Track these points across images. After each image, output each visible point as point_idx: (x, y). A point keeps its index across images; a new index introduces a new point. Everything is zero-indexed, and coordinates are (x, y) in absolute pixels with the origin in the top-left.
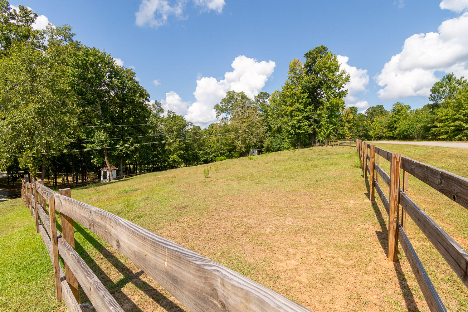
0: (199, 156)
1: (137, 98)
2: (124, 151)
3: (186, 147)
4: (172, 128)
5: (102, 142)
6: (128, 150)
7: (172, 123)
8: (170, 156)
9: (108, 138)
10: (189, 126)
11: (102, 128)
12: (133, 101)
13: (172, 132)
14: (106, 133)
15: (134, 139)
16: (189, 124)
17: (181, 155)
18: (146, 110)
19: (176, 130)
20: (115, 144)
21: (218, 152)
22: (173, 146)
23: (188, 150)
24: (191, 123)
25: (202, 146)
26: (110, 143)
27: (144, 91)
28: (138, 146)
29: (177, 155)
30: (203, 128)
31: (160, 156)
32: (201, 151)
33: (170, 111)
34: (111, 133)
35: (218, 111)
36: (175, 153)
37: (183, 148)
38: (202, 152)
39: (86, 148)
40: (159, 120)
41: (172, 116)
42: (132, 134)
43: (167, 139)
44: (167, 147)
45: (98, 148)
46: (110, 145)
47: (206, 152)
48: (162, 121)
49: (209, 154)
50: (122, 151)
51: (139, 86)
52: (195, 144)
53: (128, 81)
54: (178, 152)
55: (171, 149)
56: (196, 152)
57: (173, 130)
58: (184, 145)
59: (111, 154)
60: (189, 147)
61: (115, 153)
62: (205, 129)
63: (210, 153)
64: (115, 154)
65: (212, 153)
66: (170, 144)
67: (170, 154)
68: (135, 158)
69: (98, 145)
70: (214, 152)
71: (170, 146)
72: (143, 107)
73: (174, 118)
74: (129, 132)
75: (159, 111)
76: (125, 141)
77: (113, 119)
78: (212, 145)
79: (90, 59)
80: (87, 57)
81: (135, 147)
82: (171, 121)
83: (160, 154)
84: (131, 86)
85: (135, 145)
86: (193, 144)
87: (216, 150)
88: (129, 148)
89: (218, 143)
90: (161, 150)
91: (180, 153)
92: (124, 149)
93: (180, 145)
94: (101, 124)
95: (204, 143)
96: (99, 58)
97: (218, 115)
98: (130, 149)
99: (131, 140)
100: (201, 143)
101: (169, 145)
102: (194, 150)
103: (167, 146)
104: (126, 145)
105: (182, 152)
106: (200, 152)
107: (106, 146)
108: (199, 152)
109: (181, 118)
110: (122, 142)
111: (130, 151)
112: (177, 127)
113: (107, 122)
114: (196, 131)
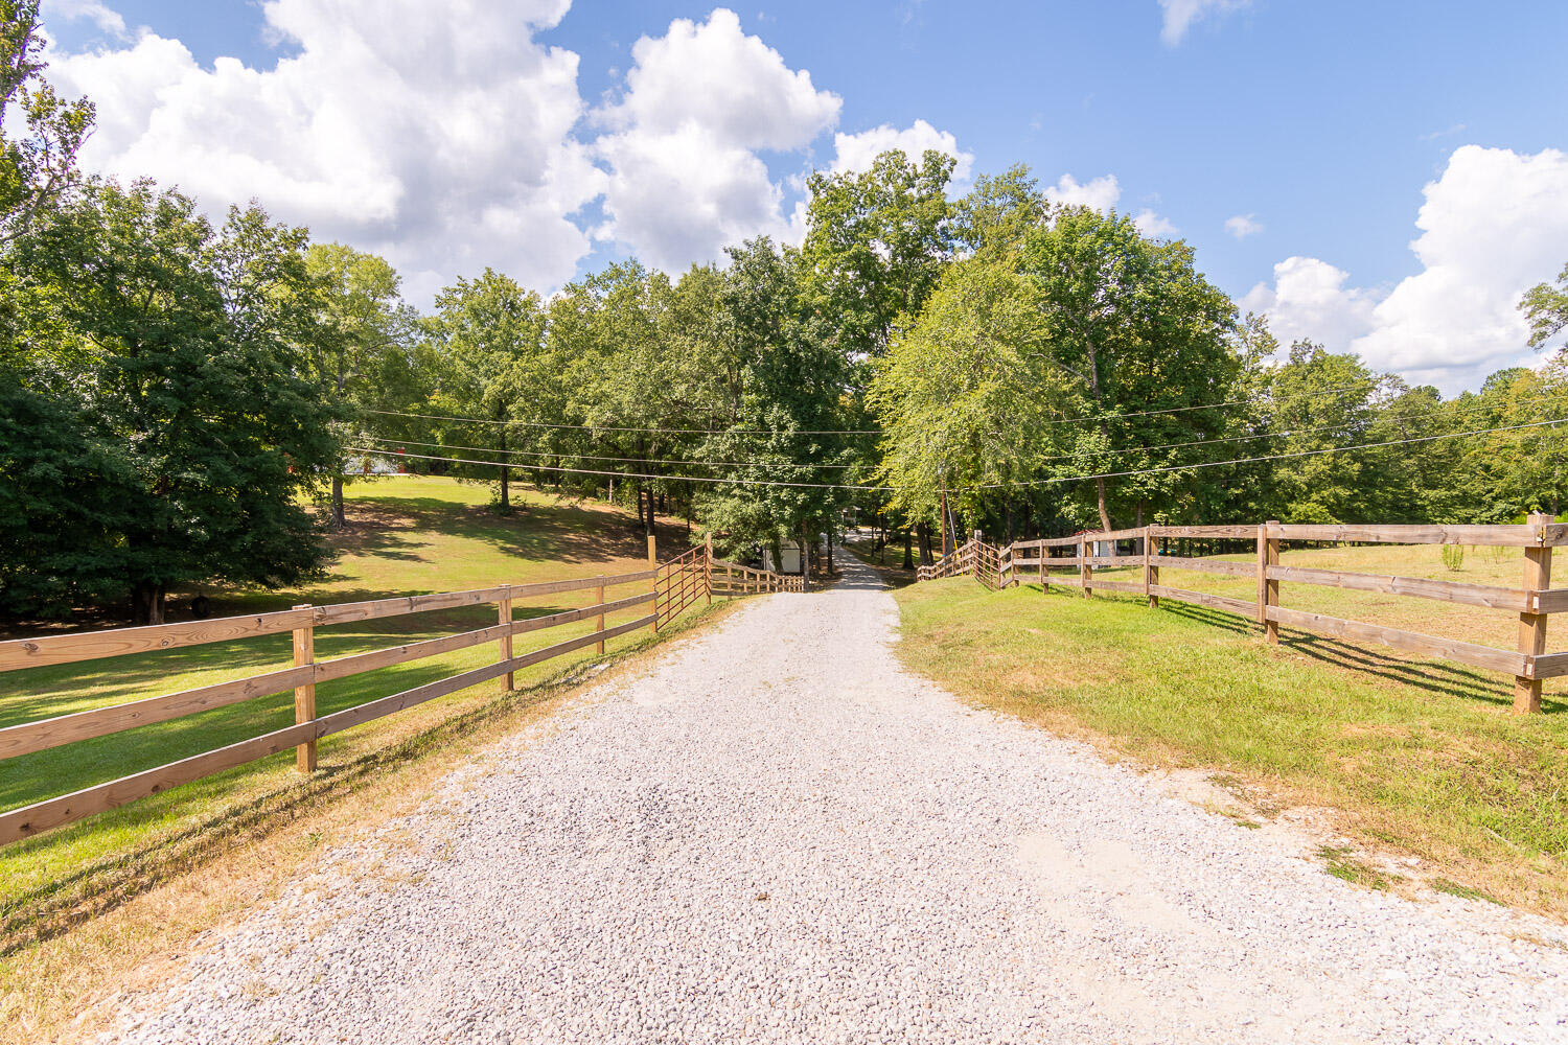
0: (1423, 507)
1: (1200, 325)
2: (1152, 484)
3: (1363, 472)
4: (1307, 404)
5: (1094, 459)
6: (1161, 483)
7: (1310, 388)
8: (1291, 506)
9: (1110, 448)
10: (1385, 390)
11: (1096, 423)
12: (1182, 337)
13: (1306, 418)
14: (1105, 436)
15: (1180, 449)
16: (1384, 382)
17: (1339, 504)
18: (1224, 357)
19: (1325, 412)
20: (1125, 467)
21: (1528, 493)
22: (1306, 468)
23: (1375, 486)
24: (1394, 381)
25: (1444, 468)
26: (1114, 463)
27: (1219, 300)
28: (1192, 470)
29: (1322, 503)
30: (1449, 395)
31: (1251, 504)
32: (1434, 487)
33: (1300, 343)
34: (1117, 436)
35: (1544, 314)
36: (1315, 496)
37: (1351, 478)
38: (1442, 493)
39: (1054, 475)
40: (1255, 379)
41: (1308, 359)
42: (1175, 435)
43: (1282, 444)
44: (1283, 473)
45: (1083, 476)
46: (1113, 470)
47: (1465, 493)
48: (1267, 382)
49: (1480, 503)
50: (1143, 484)
51: (1205, 287)
52: (1406, 461)
53: (1173, 278)
54: (1325, 493)
55: (1300, 480)
56: (1411, 492)
57: (1311, 409)
58: (1357, 466)
59: (1115, 495)
60: (1377, 475)
61: (1125, 490)
62: (1466, 396)
63: (1487, 498)
64: (1124, 495)
65: (1495, 499)
66: (1294, 464)
67: (1292, 498)
68: (1182, 506)
69: (1082, 469)
70: (1508, 494)
71: (1295, 469)
72: (1213, 352)
73: (1312, 366)
74: (1168, 429)
75: (1260, 348)
76: (1156, 457)
77: (1123, 396)
78: (1497, 463)
79: (1079, 246)
80: (1072, 241)
81: (1183, 475)
82: (1304, 379)
83: (1254, 497)
84: (1180, 294)
85: (1183, 469)
86: (1398, 459)
87: (1518, 486)
88: (1166, 475)
89: (1530, 458)
90: (1256, 483)
91: (1336, 496)
92: (1152, 481)
93: (1336, 467)
94: (1095, 411)
95: (1456, 454)
96: (1100, 235)
97: (1543, 335)
98: (1168, 480)
99: (1174, 452)
100: (1439, 457)
101: (1288, 465)
102: (1397, 486)
103: (1281, 471)
104: (1157, 469)
105: (1344, 493)
106: (1432, 494)
107: (1104, 469)
108: (1425, 493)
109: (1350, 363)
110: (1145, 461)
111: (1168, 485)
112: (1330, 401)
113: (1109, 406)
114: (1417, 409)
